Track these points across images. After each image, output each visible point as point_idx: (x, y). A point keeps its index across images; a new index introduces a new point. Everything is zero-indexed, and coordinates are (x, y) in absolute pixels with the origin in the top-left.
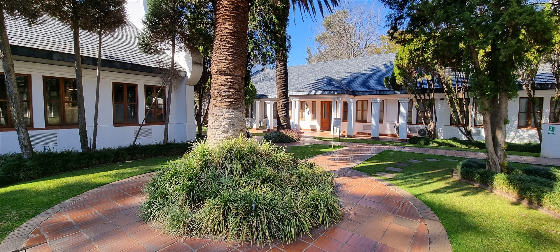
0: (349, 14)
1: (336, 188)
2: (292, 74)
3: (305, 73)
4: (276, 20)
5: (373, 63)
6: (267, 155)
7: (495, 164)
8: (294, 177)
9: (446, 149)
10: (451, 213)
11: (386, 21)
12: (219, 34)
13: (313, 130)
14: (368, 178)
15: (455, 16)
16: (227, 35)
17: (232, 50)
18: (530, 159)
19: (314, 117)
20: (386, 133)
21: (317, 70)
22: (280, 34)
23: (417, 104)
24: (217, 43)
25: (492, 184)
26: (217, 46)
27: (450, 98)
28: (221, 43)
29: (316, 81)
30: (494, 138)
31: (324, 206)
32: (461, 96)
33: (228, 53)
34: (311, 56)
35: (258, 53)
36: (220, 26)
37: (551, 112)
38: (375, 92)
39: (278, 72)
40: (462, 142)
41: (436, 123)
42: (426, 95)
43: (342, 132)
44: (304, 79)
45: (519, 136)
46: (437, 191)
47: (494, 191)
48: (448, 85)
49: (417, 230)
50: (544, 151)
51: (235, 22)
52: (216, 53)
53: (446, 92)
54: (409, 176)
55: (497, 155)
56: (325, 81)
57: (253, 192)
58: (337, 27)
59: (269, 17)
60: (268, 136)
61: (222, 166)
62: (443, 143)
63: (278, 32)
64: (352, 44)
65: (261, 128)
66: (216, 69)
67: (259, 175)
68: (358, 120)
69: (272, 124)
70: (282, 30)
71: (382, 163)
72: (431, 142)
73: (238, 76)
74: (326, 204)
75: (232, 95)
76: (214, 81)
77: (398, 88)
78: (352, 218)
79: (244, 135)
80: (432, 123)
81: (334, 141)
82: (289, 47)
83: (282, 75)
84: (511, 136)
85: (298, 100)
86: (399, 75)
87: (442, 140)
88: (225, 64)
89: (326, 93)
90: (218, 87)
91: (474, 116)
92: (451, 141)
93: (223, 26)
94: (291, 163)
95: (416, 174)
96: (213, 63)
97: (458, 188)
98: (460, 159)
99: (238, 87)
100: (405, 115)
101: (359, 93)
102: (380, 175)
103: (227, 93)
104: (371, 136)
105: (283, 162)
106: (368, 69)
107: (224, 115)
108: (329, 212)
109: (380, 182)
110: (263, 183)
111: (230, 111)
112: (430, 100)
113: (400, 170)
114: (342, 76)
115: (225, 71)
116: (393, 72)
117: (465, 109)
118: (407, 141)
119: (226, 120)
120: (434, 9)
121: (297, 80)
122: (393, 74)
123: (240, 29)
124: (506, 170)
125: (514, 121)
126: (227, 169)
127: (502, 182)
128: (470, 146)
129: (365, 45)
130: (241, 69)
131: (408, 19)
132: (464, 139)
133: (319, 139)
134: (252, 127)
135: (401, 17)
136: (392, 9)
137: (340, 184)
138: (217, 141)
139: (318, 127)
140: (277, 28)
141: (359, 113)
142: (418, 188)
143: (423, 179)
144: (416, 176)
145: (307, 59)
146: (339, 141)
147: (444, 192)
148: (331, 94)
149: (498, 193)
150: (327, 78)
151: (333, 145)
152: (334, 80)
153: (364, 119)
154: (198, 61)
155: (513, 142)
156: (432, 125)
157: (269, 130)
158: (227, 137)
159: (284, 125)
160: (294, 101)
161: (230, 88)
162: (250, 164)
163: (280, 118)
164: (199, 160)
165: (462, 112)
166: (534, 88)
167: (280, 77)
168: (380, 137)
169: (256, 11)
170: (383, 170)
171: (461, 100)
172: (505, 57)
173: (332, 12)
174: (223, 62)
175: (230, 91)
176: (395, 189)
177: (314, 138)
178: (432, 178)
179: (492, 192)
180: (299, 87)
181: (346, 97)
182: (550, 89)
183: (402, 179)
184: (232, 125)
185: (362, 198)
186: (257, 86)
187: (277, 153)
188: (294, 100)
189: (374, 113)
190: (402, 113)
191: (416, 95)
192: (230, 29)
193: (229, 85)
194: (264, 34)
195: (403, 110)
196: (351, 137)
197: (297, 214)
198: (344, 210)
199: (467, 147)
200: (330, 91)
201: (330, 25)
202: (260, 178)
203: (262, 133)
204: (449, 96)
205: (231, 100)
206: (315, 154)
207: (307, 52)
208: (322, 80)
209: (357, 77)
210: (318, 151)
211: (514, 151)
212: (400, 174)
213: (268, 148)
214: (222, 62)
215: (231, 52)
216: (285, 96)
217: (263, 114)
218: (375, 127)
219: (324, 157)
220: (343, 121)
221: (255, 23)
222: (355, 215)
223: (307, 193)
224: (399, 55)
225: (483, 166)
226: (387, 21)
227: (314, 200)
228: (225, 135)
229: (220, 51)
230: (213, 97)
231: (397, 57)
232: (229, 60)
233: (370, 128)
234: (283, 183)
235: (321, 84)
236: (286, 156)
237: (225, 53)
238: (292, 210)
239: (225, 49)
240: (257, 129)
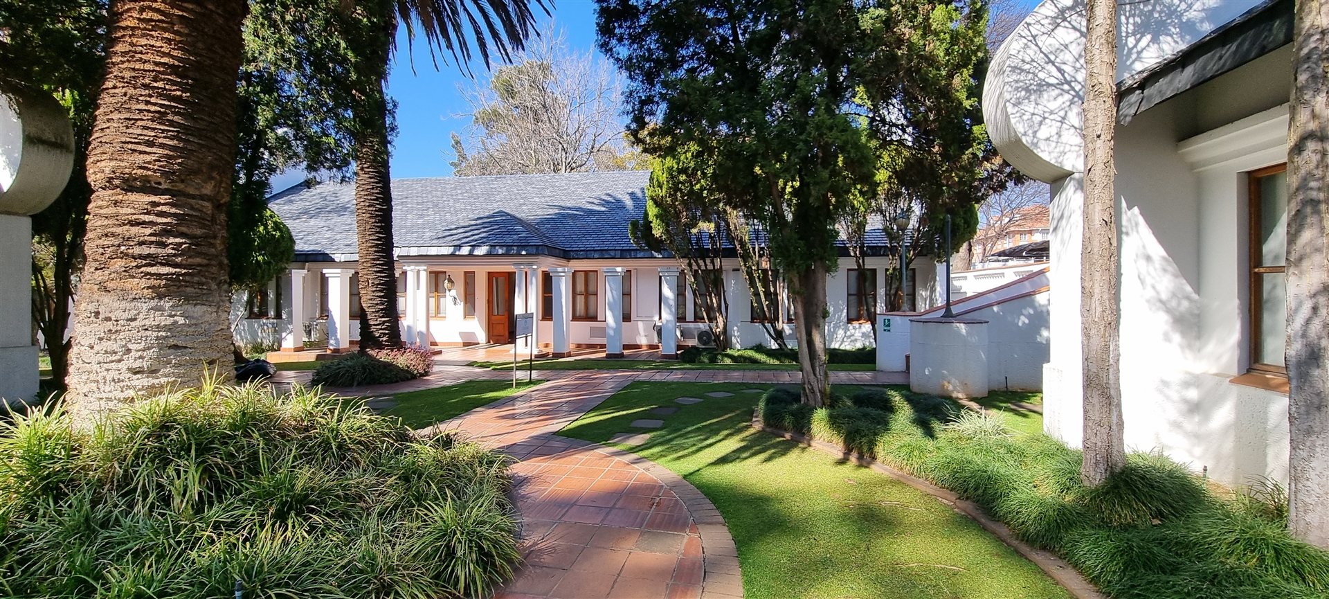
0: (554, 73)
1: (510, 491)
2: (409, 200)
3: (445, 199)
4: (350, 55)
5: (608, 188)
6: (306, 429)
7: (813, 392)
8: (390, 481)
9: (744, 370)
10: (745, 501)
11: (623, 104)
12: (123, 62)
13: (469, 344)
14: (592, 452)
15: (741, 114)
16: (159, 72)
17: (176, 118)
18: (864, 376)
19: (470, 310)
20: (639, 343)
21: (477, 195)
22: (362, 92)
23: (693, 280)
24: (116, 91)
25: (809, 430)
26: (113, 100)
27: (748, 268)
28: (131, 91)
29: (473, 222)
30: (810, 343)
31: (470, 547)
32: (765, 264)
33: (158, 127)
34: (463, 157)
35: (294, 135)
36: (127, 39)
37: (886, 295)
38: (612, 253)
39: (362, 193)
40: (770, 353)
41: (726, 318)
42: (708, 261)
43: (541, 344)
44: (442, 213)
45: (849, 337)
46: (723, 460)
47: (813, 443)
48: (742, 244)
49: (683, 554)
50: (882, 361)
51: (187, 35)
52: (108, 120)
53: (741, 257)
54: (676, 435)
55: (815, 375)
56: (496, 223)
57: (244, 550)
58: (528, 96)
59: (327, 40)
60: (328, 367)
61: (125, 485)
62: (741, 356)
63: (357, 85)
64: (563, 143)
65: (310, 346)
66: (107, 170)
67: (270, 495)
68: (578, 314)
69: (344, 332)
70: (370, 82)
71: (624, 413)
72: (720, 357)
73: (203, 197)
74: (475, 540)
75: (175, 255)
76: (101, 207)
77: (654, 245)
78: (546, 559)
79: (219, 375)
80: (721, 318)
81: (518, 368)
82: (393, 129)
83: (374, 200)
84: (839, 336)
85: (425, 268)
86: (657, 218)
87: (739, 350)
88: (148, 158)
89: (500, 252)
90: (119, 230)
91: (786, 302)
92: (752, 351)
93: (143, 41)
94: (383, 442)
95: (690, 429)
96: (98, 151)
97: (758, 448)
98: (763, 387)
99: (199, 232)
100: (672, 303)
101: (577, 255)
102: (619, 441)
103: (153, 250)
104: (605, 351)
105: (360, 443)
106: (596, 201)
107: (141, 316)
108: (485, 559)
109: (617, 459)
110: (281, 516)
111: (167, 304)
112: (714, 270)
113: (660, 423)
114: (539, 212)
115: (145, 179)
116: (646, 210)
117: (772, 290)
118: (677, 358)
119: (148, 333)
120: (706, 95)
121: (422, 217)
122: (646, 215)
123: (211, 59)
124: (828, 401)
125: (842, 311)
126: (145, 494)
127: (823, 424)
128: (783, 359)
129: (590, 147)
130: (213, 178)
131: (663, 106)
132: (773, 347)
133: (482, 366)
134: (280, 345)
135: (649, 100)
136: (632, 79)
137: (525, 479)
138: (111, 405)
139: (482, 336)
140: (354, 76)
141: (580, 300)
142: (690, 458)
143: (702, 437)
144: (689, 432)
145: (452, 164)
146: (531, 368)
147: (735, 460)
148: (512, 255)
149: (819, 446)
150: (502, 216)
151: (516, 380)
152: (519, 221)
153: (592, 312)
154: (49, 135)
155: (843, 347)
156: (720, 321)
157: (336, 351)
158: (153, 386)
159: (379, 337)
160: (412, 270)
161: (167, 232)
162: (240, 463)
163: (369, 317)
164: (18, 476)
165: (767, 294)
166: (863, 254)
167: (369, 206)
168: (626, 352)
169: (283, 18)
170: (625, 428)
171: (765, 271)
172: (817, 198)
173: (511, 62)
174: (141, 152)
175: (169, 242)
176: (647, 470)
177: (468, 365)
178: (716, 432)
179: (810, 445)
180: (428, 235)
181: (547, 263)
182: (883, 255)
183: (661, 444)
184: (176, 347)
185: (574, 504)
186: (294, 227)
187: (339, 420)
188: (412, 267)
189: (611, 299)
190: (667, 299)
191: (690, 262)
192: (168, 55)
193: (164, 224)
194: (314, 84)
195: (668, 292)
196: (562, 355)
197: (390, 586)
198: (528, 543)
199: (778, 363)
200: (509, 247)
201: (510, 91)
202: (271, 504)
203: (313, 360)
204: (745, 265)
205: (173, 270)
206: (466, 407)
207: (453, 146)
208: (489, 220)
209: (574, 217)
210: (475, 399)
211: (843, 363)
212: (658, 433)
213: (309, 408)
214: (135, 151)
215: (172, 123)
216: (383, 257)
217: (318, 305)
218: (615, 330)
219: (491, 413)
220: (544, 319)
221: (280, 51)
222: (553, 550)
223: (425, 521)
224: (655, 177)
225: (798, 399)
226: (624, 102)
227: (444, 535)
228: (143, 381)
229: (128, 115)
230: (96, 260)
231: (651, 179)
232: (162, 146)
233: (603, 332)
234: (353, 506)
235: (485, 230)
236: (368, 425)
237: (150, 124)
238: (376, 577)
239: (148, 111)
240: (297, 350)
